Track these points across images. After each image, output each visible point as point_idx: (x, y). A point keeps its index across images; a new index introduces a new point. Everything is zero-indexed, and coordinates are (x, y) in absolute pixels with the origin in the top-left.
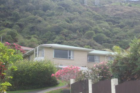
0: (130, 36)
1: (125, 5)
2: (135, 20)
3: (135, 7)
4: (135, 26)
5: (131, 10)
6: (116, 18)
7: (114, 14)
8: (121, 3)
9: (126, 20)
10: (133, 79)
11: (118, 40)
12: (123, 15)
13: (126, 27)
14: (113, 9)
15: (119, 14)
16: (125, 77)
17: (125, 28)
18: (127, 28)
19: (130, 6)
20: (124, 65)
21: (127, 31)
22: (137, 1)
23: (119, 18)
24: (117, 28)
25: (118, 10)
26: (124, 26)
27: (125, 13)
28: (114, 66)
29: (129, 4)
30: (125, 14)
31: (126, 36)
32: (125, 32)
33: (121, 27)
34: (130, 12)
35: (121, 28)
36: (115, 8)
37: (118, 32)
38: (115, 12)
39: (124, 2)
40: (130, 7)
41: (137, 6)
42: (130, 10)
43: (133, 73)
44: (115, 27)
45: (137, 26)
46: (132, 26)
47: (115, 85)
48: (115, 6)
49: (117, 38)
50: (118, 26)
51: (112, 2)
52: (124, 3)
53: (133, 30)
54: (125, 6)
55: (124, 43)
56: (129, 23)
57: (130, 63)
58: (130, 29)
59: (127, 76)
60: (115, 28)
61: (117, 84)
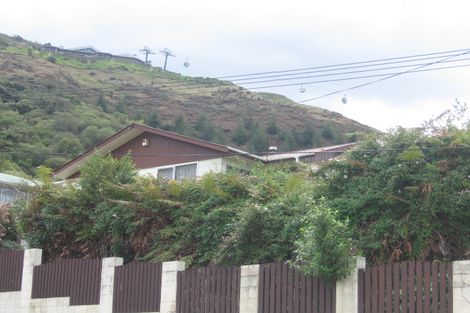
0: (41, 136)
1: (41, 56)
2: (60, 98)
3: (63, 66)
4: (58, 112)
5: (53, 73)
6: (11, 86)
7: (10, 75)
8: (30, 50)
9: (37, 95)
10: (76, 254)
11: (10, 142)
12: (31, 81)
13: (33, 112)
14: (7, 63)
15: (21, 78)
16: (56, 246)
17: (30, 114)
18: (37, 116)
19: (52, 60)
20: (57, 217)
21: (35, 123)
22: (73, 52)
23: (20, 89)
24: (11, 112)
25: (21, 67)
26: (30, 109)
27: (37, 76)
28: (30, 216)
29: (49, 55)
30: (36, 79)
31: (31, 134)
32: (31, 124)
33: (23, 110)
34: (50, 77)
35: (21, 113)
36: (14, 61)
37: (13, 124)
38: (12, 71)
39: (39, 50)
40: (50, 64)
41: (68, 63)
42: (51, 72)
43: (78, 239)
44: (5, 109)
45: (62, 114)
46: (50, 112)
47: (32, 264)
48: (13, 56)
49: (9, 137)
50: (14, 108)
51: (7, 45)
52: (37, 52)
53: (51, 122)
54: (40, 60)
55: (25, 152)
56: (43, 104)
57: (74, 214)
58: (44, 119)
59: (62, 244)
60: (6, 113)
61: (39, 262)
